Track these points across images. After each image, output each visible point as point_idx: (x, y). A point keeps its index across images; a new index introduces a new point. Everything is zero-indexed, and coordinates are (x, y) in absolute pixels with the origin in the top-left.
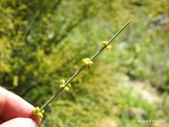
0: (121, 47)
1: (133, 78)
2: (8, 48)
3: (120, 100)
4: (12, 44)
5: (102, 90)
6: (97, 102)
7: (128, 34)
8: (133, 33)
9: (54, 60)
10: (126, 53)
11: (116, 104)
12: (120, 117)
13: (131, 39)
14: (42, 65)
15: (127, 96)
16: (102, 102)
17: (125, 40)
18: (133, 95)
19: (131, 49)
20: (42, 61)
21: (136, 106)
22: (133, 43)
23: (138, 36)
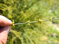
4: (12, 9)
6: (41, 30)
9: (27, 15)
10: (51, 14)
11: (47, 31)
12: (48, 36)
13: (53, 9)
17: (51, 9)
23: (56, 8)
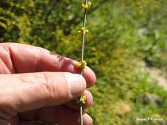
0: (141, 32)
1: (150, 64)
2: (27, 26)
3: (136, 85)
5: (118, 73)
6: (113, 85)
7: (148, 20)
8: (153, 19)
12: (135, 101)
13: (150, 25)
14: (61, 45)
15: (143, 82)
16: (118, 85)
17: (145, 26)
18: (149, 80)
19: (150, 35)
20: (60, 41)
21: (151, 92)
22: (153, 30)
